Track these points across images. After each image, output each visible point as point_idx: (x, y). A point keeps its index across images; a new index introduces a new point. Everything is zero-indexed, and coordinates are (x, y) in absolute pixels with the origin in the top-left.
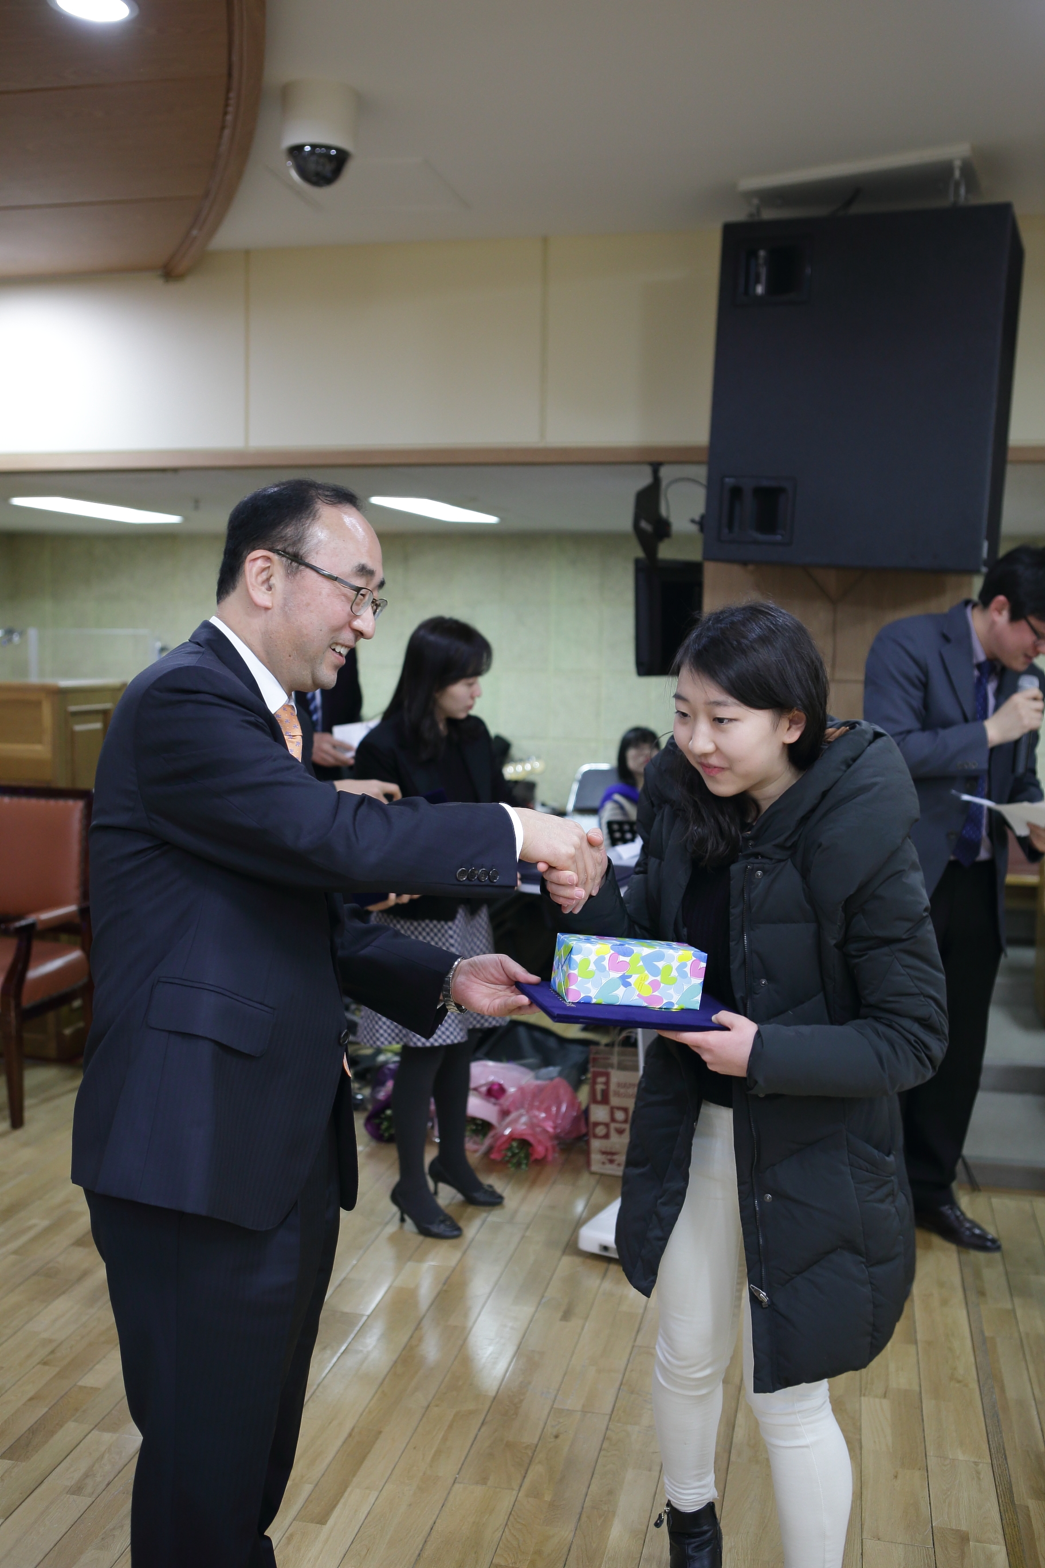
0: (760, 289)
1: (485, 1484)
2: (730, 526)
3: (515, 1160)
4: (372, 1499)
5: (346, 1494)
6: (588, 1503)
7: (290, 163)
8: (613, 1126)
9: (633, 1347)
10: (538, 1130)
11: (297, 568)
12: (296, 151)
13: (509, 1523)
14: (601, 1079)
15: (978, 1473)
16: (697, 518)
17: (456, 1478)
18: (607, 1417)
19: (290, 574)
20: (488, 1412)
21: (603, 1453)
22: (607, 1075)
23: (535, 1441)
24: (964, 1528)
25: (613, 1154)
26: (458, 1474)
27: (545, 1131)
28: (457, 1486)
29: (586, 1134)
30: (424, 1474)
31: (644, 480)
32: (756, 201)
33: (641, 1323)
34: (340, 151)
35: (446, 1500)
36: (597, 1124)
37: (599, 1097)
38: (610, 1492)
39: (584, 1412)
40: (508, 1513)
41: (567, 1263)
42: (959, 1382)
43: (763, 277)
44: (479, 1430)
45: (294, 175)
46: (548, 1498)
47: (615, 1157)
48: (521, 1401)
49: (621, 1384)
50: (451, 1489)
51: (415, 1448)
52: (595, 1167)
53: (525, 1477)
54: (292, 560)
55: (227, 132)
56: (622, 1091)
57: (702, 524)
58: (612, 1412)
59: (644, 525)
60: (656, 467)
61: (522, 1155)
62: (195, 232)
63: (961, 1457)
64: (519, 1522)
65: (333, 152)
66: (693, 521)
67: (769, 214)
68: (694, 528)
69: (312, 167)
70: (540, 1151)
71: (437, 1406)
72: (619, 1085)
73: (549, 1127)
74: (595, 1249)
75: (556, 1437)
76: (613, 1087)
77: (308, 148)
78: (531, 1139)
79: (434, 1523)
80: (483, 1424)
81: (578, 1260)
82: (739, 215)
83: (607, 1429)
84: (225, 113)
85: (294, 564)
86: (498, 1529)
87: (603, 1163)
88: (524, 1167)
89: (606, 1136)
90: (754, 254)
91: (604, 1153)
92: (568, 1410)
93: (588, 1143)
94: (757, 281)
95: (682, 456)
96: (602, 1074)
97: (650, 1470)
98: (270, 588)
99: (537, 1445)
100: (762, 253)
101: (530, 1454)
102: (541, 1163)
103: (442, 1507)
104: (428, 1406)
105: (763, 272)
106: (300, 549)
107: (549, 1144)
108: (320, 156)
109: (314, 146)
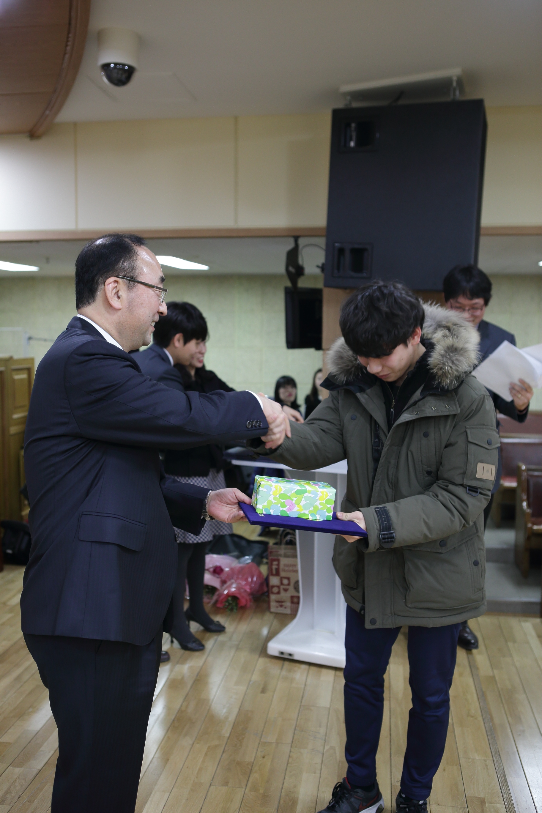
0: (352, 144)
1: (227, 785)
2: (338, 269)
3: (230, 607)
4: (166, 797)
5: (152, 795)
6: (283, 794)
7: (103, 73)
8: (282, 587)
9: (301, 706)
10: (242, 590)
12: (106, 67)
13: (242, 807)
14: (275, 563)
15: (487, 765)
16: (320, 265)
17: (211, 783)
18: (290, 745)
20: (226, 745)
21: (289, 765)
22: (278, 560)
23: (252, 760)
24: (482, 796)
25: (282, 602)
26: (212, 781)
27: (246, 591)
28: (212, 787)
29: (268, 592)
30: (194, 781)
31: (290, 245)
32: (348, 98)
33: (303, 693)
34: (130, 67)
35: (206, 796)
36: (273, 587)
37: (274, 572)
38: (295, 786)
39: (277, 743)
40: (241, 801)
41: (262, 662)
42: (472, 717)
43: (354, 137)
44: (222, 756)
45: (105, 79)
46: (261, 791)
47: (283, 604)
48: (243, 738)
49: (296, 727)
50: (209, 789)
51: (187, 767)
52: (273, 609)
53: (248, 781)
55: (67, 56)
56: (286, 568)
57: (323, 268)
58: (292, 742)
59: (291, 269)
60: (296, 238)
61: (234, 604)
62: (47, 112)
63: (477, 757)
64: (247, 806)
65: (126, 68)
66: (318, 267)
67: (355, 105)
68: (318, 271)
69: (115, 75)
70: (243, 602)
71: (198, 743)
72: (285, 565)
73: (248, 589)
74: (277, 654)
75: (264, 757)
76: (281, 566)
77: (112, 65)
78: (238, 596)
79: (201, 809)
80: (223, 752)
81: (267, 660)
82: (340, 105)
83: (290, 751)
84: (67, 46)
86: (236, 810)
87: (277, 607)
88: (235, 610)
89: (279, 593)
90: (348, 125)
91: (277, 602)
92: (269, 742)
93: (268, 596)
94: (351, 140)
95: (311, 233)
96: (275, 560)
97: (315, 773)
98: (119, 297)
99: (253, 763)
100: (353, 125)
101: (250, 767)
102: (244, 608)
103: (205, 799)
104: (193, 744)
105: (354, 135)
107: (248, 598)
108: (119, 69)
109: (116, 64)
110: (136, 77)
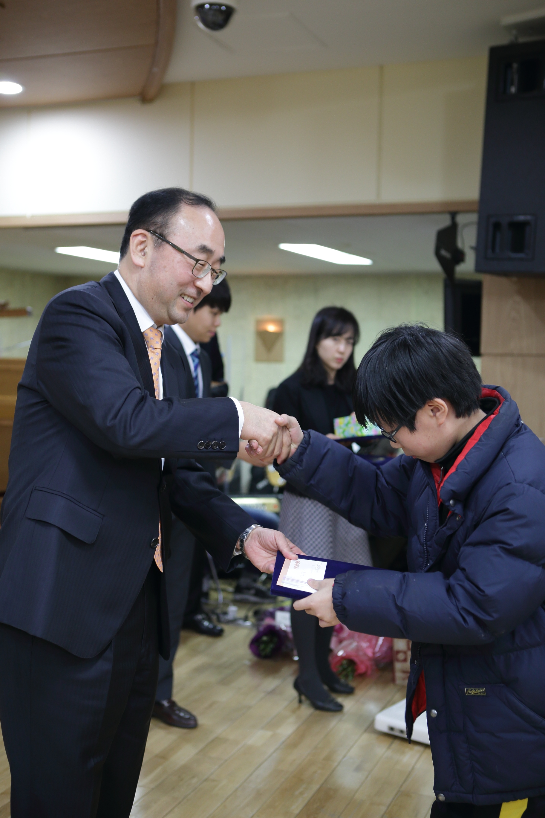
0: (513, 90)
2: (493, 249)
3: (344, 673)
7: (197, 17)
9: (399, 791)
10: (361, 653)
11: (161, 243)
12: (200, 8)
19: (157, 246)
27: (365, 654)
29: (393, 659)
31: (445, 222)
32: (514, 32)
34: (228, 7)
36: (399, 651)
41: (366, 737)
43: (516, 81)
45: (201, 24)
52: (398, 681)
54: (159, 238)
59: (444, 253)
60: (453, 215)
61: (350, 669)
65: (224, 8)
69: (211, 18)
70: (362, 668)
73: (370, 653)
74: (385, 730)
78: (356, 659)
81: (373, 736)
85: (160, 241)
87: (403, 677)
89: (406, 659)
90: (510, 66)
91: (404, 670)
93: (394, 665)
94: (512, 84)
95: (467, 207)
98: (144, 255)
100: (515, 66)
102: (363, 676)
105: (516, 77)
106: (164, 231)
107: (368, 663)
108: (216, 10)
109: (211, 5)
110: (235, 20)
